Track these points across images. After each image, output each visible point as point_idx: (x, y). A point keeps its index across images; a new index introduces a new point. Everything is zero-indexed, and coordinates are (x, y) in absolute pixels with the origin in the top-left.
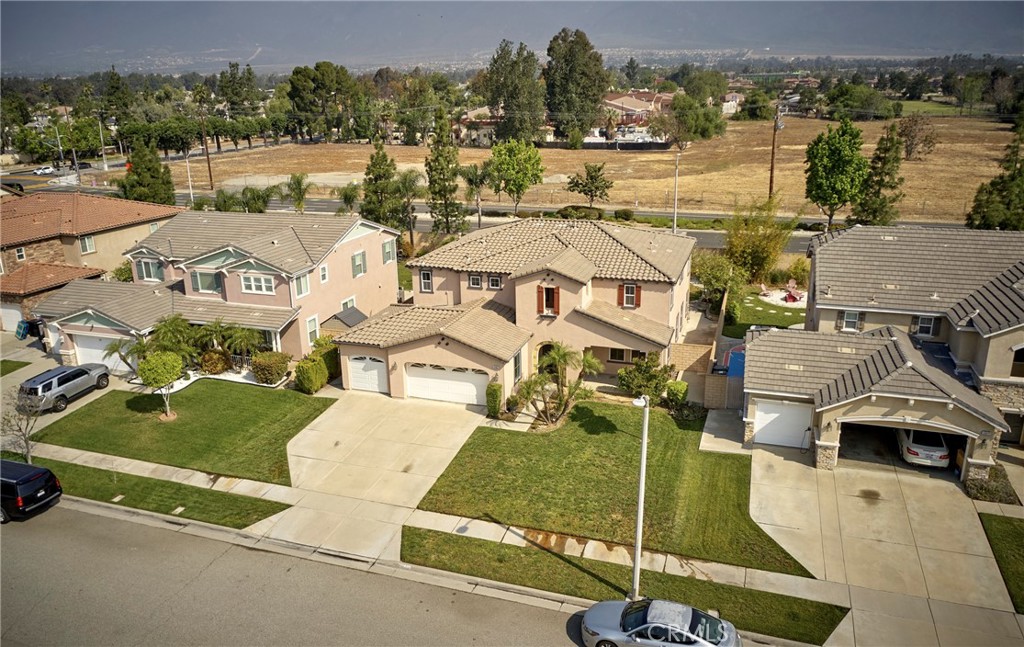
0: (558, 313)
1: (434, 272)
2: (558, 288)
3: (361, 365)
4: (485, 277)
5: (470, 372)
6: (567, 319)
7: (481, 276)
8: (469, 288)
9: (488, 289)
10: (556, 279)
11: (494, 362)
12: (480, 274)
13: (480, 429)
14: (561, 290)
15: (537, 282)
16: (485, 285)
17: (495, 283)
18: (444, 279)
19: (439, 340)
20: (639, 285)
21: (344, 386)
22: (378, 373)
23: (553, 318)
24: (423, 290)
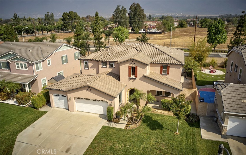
0: (137, 77)
1: (89, 61)
2: (137, 67)
3: (57, 98)
4: (108, 63)
5: (100, 101)
6: (140, 79)
7: (107, 63)
8: (102, 67)
9: (109, 68)
10: (136, 63)
11: (110, 98)
12: (106, 62)
13: (104, 127)
14: (138, 67)
15: (128, 64)
16: (108, 66)
17: (112, 65)
18: (93, 64)
19: (87, 88)
20: (169, 65)
21: (52, 106)
22: (64, 101)
23: (135, 79)
24: (85, 68)
